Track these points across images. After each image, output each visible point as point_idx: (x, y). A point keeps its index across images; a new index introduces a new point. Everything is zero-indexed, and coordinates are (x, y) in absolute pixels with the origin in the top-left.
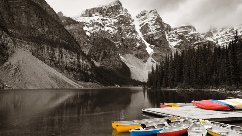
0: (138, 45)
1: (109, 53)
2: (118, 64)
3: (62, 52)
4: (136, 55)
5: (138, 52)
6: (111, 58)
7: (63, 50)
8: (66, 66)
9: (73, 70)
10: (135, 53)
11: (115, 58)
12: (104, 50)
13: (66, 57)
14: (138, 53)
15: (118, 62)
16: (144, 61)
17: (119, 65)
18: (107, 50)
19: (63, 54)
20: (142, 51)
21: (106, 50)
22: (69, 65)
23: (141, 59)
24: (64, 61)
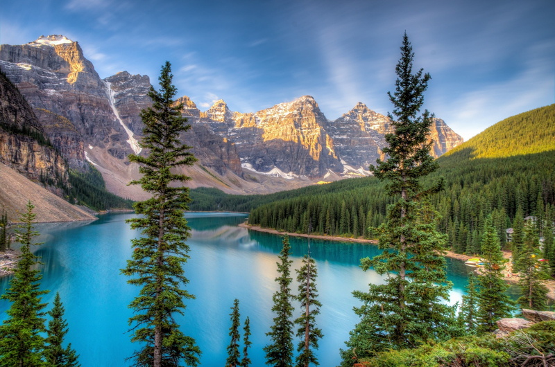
0: (114, 132)
1: (66, 143)
2: (82, 166)
3: (34, 149)
4: (110, 150)
5: (114, 145)
6: (69, 153)
7: (36, 145)
8: (41, 176)
9: (51, 182)
10: (108, 146)
11: (78, 154)
12: (55, 136)
13: (41, 159)
14: (115, 147)
15: (82, 162)
16: (125, 163)
17: (84, 167)
18: (61, 137)
19: (36, 153)
20: (121, 144)
21: (59, 137)
22: (45, 175)
23: (120, 158)
24: (37, 166)
